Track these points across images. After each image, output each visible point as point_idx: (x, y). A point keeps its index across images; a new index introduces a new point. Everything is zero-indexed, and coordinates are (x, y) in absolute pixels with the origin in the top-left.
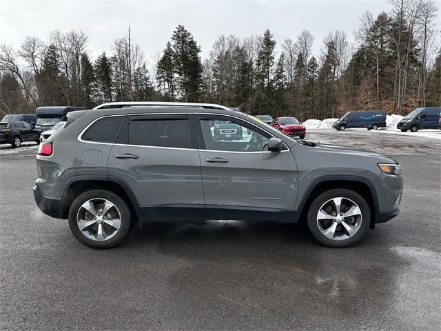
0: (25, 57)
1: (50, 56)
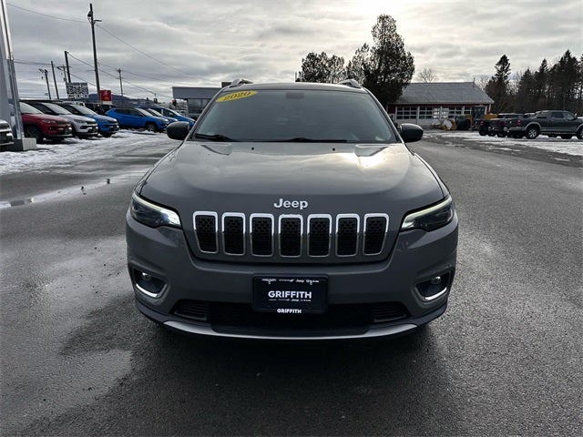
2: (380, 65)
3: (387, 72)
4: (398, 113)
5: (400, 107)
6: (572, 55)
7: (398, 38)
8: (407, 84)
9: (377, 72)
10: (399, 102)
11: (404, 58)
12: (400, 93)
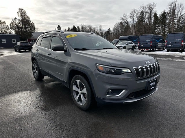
0: (131, 17)
1: (141, 15)
2: (22, 25)
3: (25, 28)
4: (32, 42)
5: (32, 39)
6: (75, 26)
7: (28, 17)
8: (33, 32)
9: (22, 28)
10: (31, 38)
11: (31, 24)
12: (32, 35)
